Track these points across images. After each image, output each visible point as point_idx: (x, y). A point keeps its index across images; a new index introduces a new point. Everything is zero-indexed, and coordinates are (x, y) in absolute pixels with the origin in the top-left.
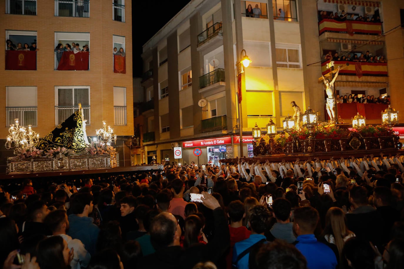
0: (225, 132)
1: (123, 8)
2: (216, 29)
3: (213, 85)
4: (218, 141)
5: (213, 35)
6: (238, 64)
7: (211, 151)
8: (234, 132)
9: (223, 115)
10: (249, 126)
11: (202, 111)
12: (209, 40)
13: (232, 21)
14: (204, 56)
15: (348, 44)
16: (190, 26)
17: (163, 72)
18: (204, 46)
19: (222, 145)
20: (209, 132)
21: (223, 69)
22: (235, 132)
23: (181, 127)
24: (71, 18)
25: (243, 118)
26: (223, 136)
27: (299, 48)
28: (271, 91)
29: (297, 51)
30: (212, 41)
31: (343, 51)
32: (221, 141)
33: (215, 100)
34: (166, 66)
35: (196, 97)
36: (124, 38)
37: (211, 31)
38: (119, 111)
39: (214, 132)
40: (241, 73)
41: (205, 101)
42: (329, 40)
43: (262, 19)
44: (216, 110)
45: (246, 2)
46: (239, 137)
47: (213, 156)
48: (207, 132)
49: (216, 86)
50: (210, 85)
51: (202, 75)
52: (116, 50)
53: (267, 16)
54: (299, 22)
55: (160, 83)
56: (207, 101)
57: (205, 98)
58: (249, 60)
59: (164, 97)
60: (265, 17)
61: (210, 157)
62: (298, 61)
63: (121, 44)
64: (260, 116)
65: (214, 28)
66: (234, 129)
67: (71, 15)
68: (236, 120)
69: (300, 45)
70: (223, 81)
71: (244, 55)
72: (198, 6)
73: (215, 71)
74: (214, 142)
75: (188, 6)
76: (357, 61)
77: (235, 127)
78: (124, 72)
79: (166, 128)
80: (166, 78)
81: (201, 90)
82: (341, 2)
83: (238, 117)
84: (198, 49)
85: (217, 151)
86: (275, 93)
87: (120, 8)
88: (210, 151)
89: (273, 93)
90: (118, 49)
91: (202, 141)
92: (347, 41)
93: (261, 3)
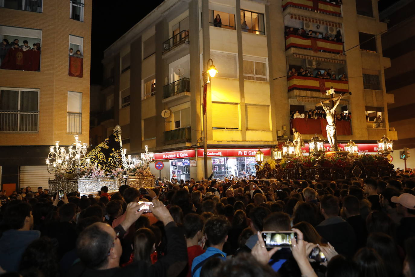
0: (188, 145)
1: (82, 6)
2: (182, 38)
3: (177, 95)
4: (181, 154)
5: (179, 43)
6: (205, 74)
7: (174, 165)
8: (198, 145)
9: (187, 127)
10: (214, 139)
11: (165, 122)
12: (175, 48)
13: (200, 30)
14: (169, 64)
15: (313, 61)
16: (156, 33)
17: (125, 79)
18: (169, 53)
19: (185, 158)
20: (172, 144)
21: (189, 79)
22: (200, 145)
23: (143, 139)
24: (20, 11)
25: (207, 130)
26: (187, 148)
27: (266, 62)
28: (237, 104)
29: (264, 64)
30: (178, 49)
31: (308, 67)
32: (184, 153)
33: (179, 111)
34: (128, 73)
35: (160, 107)
36: (82, 39)
37: (178, 38)
38: (73, 118)
39: (177, 144)
40: (207, 83)
41: (169, 111)
42: (295, 55)
43: (230, 30)
44: (180, 121)
45: (214, 11)
46: (203, 150)
47: (176, 170)
48: (170, 144)
49: (181, 95)
50: (174, 95)
51: (166, 84)
52: (73, 51)
53: (235, 27)
54: (266, 36)
55: (122, 92)
56: (171, 111)
57: (169, 109)
58: (216, 69)
59: (125, 106)
60: (234, 28)
61: (172, 171)
62: (264, 74)
63: (79, 46)
64: (226, 129)
65: (180, 36)
66: (199, 141)
67: (20, 8)
68: (200, 132)
69: (267, 59)
70: (188, 91)
71: (211, 64)
72: (164, 12)
73: (180, 80)
74: (177, 155)
75: (154, 11)
76: (321, 77)
77: (200, 139)
78: (81, 76)
79: (126, 140)
80: (128, 86)
81: (164, 100)
82: (306, 20)
83: (202, 130)
84: (164, 57)
85: (180, 165)
86: (241, 105)
87: (78, 6)
88: (172, 165)
89: (239, 106)
90: (75, 50)
91: (164, 154)
92: (312, 58)
93: (229, 14)
